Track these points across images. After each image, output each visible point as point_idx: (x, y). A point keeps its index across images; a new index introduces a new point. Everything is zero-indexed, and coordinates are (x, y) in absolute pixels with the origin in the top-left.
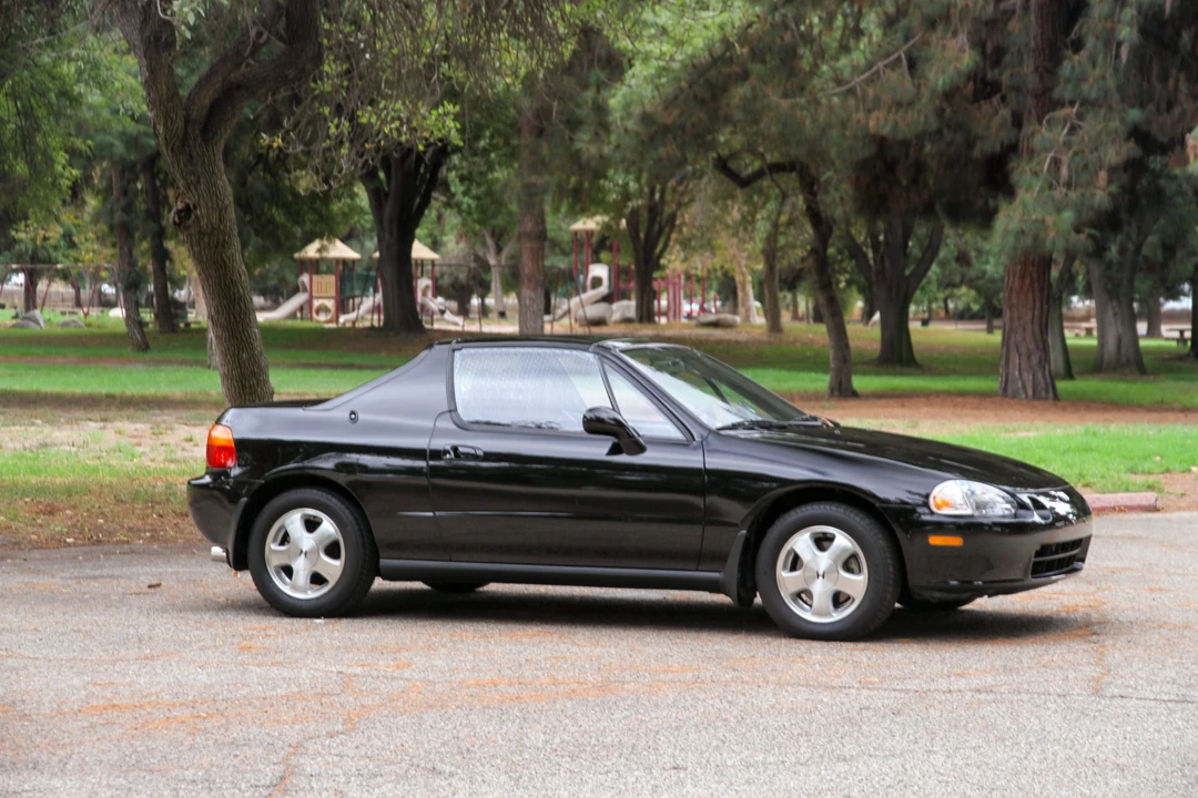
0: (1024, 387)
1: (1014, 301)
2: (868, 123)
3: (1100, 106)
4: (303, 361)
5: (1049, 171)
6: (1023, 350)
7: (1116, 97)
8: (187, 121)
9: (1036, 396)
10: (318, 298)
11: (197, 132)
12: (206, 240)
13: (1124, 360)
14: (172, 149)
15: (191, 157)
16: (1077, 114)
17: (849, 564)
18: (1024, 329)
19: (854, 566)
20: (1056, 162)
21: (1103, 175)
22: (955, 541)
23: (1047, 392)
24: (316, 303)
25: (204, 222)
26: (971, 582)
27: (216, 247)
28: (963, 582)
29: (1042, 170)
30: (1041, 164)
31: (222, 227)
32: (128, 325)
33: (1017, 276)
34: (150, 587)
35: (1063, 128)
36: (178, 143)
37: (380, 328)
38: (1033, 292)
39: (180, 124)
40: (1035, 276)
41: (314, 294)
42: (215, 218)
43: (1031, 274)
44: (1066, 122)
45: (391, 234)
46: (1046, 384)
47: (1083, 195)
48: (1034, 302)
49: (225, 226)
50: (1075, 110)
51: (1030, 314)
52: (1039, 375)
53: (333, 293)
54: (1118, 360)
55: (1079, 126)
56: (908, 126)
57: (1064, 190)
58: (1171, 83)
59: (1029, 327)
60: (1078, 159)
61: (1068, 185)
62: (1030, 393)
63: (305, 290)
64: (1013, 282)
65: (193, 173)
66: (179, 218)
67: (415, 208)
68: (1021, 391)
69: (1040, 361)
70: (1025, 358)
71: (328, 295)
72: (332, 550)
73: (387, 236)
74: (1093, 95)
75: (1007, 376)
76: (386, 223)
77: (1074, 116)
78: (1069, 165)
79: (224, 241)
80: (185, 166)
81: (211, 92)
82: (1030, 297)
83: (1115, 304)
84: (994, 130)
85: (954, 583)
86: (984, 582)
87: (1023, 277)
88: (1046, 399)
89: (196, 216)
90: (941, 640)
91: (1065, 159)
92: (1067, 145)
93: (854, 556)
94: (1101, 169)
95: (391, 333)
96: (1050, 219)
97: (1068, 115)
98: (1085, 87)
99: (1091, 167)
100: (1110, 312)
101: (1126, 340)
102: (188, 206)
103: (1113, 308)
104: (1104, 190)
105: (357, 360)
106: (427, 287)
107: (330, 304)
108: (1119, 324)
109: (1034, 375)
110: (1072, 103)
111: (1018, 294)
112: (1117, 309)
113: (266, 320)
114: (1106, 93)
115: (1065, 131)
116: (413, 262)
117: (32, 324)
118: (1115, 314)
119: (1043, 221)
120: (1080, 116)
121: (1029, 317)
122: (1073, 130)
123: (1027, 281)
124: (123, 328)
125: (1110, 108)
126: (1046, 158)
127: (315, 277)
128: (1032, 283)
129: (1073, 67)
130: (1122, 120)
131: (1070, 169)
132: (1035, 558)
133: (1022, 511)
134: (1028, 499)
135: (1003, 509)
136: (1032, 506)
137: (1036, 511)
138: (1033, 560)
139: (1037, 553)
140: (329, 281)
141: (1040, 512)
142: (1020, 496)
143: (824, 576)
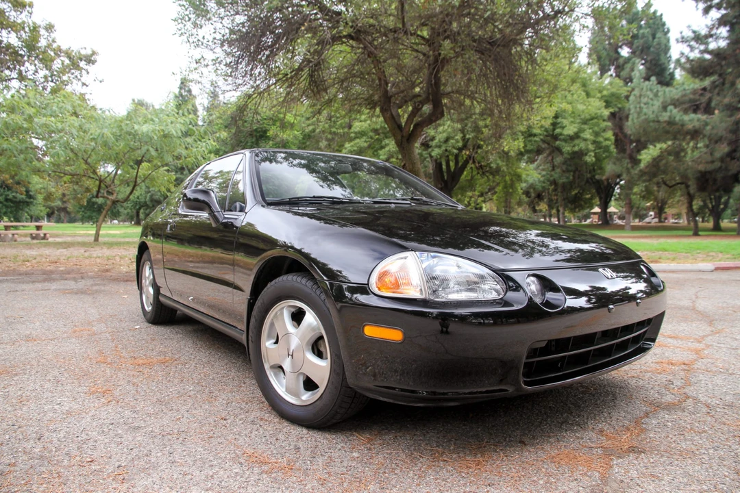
17: (316, 346)
24: (594, 220)
53: (597, 218)
63: (592, 218)
67: (608, 201)
73: (602, 207)
76: (602, 204)
95: (603, 225)
106: (616, 217)
107: (597, 220)
116: (608, 212)
127: (594, 216)
132: (527, 358)
133: (511, 295)
134: (532, 278)
135: (491, 291)
136: (539, 287)
137: (543, 294)
138: (524, 360)
139: (534, 352)
140: (597, 216)
141: (550, 296)
142: (511, 274)
143: (292, 356)
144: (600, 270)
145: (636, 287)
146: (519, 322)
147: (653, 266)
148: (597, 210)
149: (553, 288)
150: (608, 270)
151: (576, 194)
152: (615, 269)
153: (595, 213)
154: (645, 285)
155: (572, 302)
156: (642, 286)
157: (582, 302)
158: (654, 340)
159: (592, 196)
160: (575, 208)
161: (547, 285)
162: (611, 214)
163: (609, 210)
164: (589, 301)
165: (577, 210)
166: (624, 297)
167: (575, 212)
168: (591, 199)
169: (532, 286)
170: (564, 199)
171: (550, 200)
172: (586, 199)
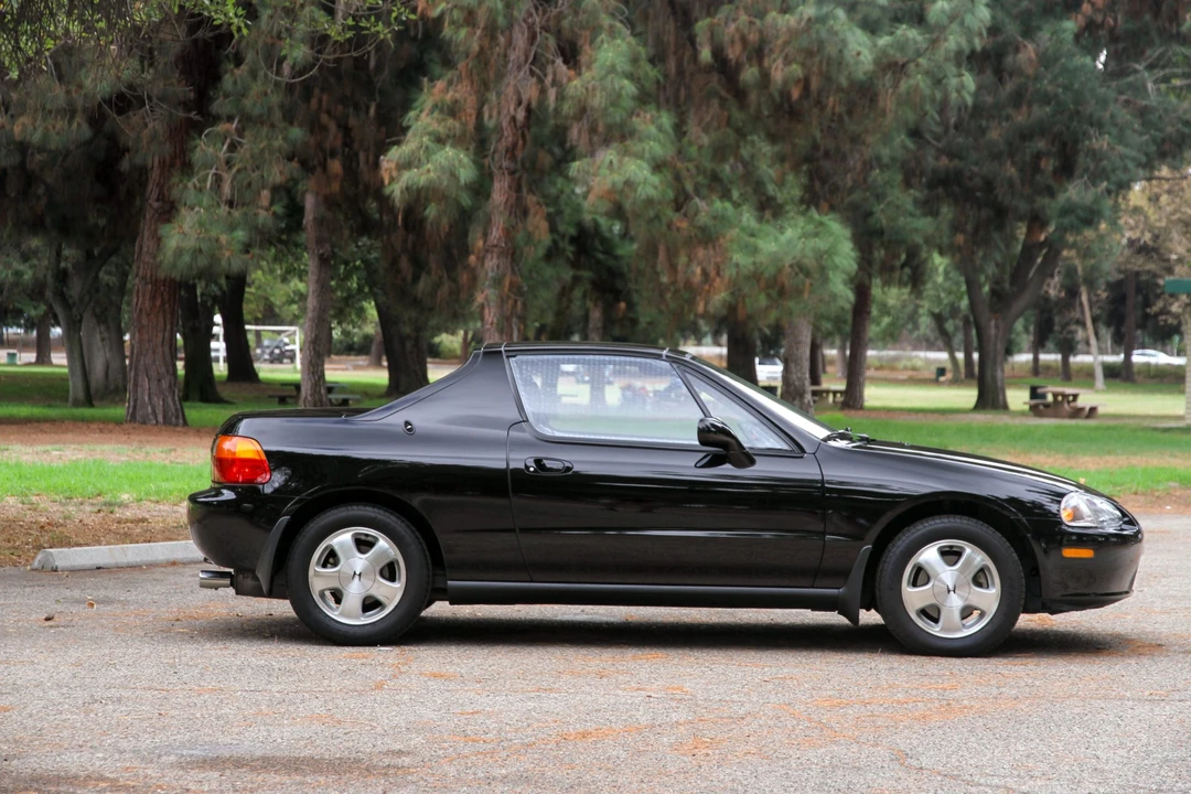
0: (154, 412)
1: (144, 322)
2: (12, 129)
3: (262, 123)
5: (211, 188)
6: (153, 374)
7: (277, 115)
9: (167, 422)
13: (112, 387)
16: (237, 129)
17: (979, 578)
18: (154, 352)
20: (218, 179)
21: (266, 194)
23: (177, 418)
29: (205, 187)
30: (204, 180)
33: (147, 297)
35: (223, 144)
38: (164, 312)
40: (166, 297)
43: (162, 294)
44: (226, 138)
46: (176, 410)
47: (245, 214)
48: (165, 325)
50: (234, 125)
51: (160, 335)
52: (170, 400)
54: (106, 387)
55: (240, 143)
56: (58, 134)
57: (227, 208)
58: (314, 101)
59: (160, 350)
60: (240, 177)
61: (231, 204)
62: (160, 419)
64: (143, 303)
68: (151, 417)
69: (170, 386)
70: (156, 382)
74: (256, 112)
75: (135, 401)
77: (234, 132)
78: (232, 182)
82: (161, 319)
83: (103, 328)
84: (145, 142)
87: (153, 298)
88: (177, 425)
91: (227, 178)
92: (229, 163)
94: (263, 188)
96: (224, 238)
97: (228, 131)
98: (247, 103)
99: (254, 186)
100: (98, 337)
101: (115, 365)
103: (101, 333)
104: (267, 210)
108: (107, 349)
109: (163, 400)
110: (230, 119)
111: (148, 315)
112: (106, 335)
114: (270, 110)
115: (225, 147)
118: (103, 340)
119: (217, 240)
120: (240, 132)
121: (160, 340)
122: (233, 147)
123: (158, 303)
125: (273, 126)
126: (208, 174)
128: (163, 303)
129: (235, 82)
130: (285, 139)
131: (232, 188)
143: (954, 591)
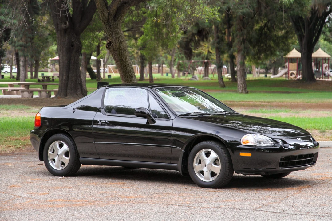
4: (272, 91)
8: (109, 14)
10: (291, 70)
11: (112, 18)
12: (116, 52)
14: (104, 23)
15: (110, 26)
17: (215, 162)
19: (217, 163)
22: (249, 155)
24: (290, 72)
25: (115, 46)
26: (258, 169)
27: (119, 54)
28: (256, 169)
31: (121, 48)
32: (219, 79)
34: (38, 165)
36: (106, 21)
37: (301, 80)
39: (106, 15)
41: (290, 69)
42: (118, 46)
45: (305, 49)
49: (122, 48)
53: (296, 69)
63: (287, 68)
65: (111, 31)
66: (108, 46)
67: (313, 41)
71: (294, 69)
72: (66, 154)
73: (303, 50)
76: (303, 46)
79: (122, 52)
80: (108, 29)
81: (116, 5)
85: (254, 169)
86: (262, 169)
89: (112, 45)
90: (250, 189)
93: (217, 159)
95: (304, 82)
102: (110, 41)
105: (290, 90)
106: (327, 66)
107: (295, 72)
113: (274, 78)
116: (313, 58)
117: (194, 79)
124: (217, 81)
127: (290, 64)
132: (280, 161)
133: (276, 144)
134: (280, 140)
135: (270, 144)
136: (282, 143)
137: (283, 145)
138: (279, 162)
139: (282, 159)
140: (295, 65)
141: (285, 145)
142: (276, 139)
143: (207, 166)
144: (298, 138)
145: (310, 144)
146: (275, 152)
147: (315, 138)
148: (295, 54)
149: (286, 143)
150: (300, 139)
151: (261, 29)
152: (302, 138)
153: (292, 60)
154: (313, 144)
155: (290, 147)
156: (312, 144)
157: (292, 147)
158: (315, 162)
159: (287, 33)
160: (260, 52)
161: (284, 142)
162: (319, 62)
163: (315, 55)
164: (294, 147)
165: (262, 56)
166: (306, 147)
167: (259, 58)
168: (286, 37)
169: (280, 142)
170: (244, 41)
171: (220, 40)
172: (278, 37)
